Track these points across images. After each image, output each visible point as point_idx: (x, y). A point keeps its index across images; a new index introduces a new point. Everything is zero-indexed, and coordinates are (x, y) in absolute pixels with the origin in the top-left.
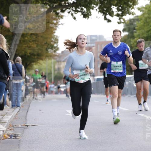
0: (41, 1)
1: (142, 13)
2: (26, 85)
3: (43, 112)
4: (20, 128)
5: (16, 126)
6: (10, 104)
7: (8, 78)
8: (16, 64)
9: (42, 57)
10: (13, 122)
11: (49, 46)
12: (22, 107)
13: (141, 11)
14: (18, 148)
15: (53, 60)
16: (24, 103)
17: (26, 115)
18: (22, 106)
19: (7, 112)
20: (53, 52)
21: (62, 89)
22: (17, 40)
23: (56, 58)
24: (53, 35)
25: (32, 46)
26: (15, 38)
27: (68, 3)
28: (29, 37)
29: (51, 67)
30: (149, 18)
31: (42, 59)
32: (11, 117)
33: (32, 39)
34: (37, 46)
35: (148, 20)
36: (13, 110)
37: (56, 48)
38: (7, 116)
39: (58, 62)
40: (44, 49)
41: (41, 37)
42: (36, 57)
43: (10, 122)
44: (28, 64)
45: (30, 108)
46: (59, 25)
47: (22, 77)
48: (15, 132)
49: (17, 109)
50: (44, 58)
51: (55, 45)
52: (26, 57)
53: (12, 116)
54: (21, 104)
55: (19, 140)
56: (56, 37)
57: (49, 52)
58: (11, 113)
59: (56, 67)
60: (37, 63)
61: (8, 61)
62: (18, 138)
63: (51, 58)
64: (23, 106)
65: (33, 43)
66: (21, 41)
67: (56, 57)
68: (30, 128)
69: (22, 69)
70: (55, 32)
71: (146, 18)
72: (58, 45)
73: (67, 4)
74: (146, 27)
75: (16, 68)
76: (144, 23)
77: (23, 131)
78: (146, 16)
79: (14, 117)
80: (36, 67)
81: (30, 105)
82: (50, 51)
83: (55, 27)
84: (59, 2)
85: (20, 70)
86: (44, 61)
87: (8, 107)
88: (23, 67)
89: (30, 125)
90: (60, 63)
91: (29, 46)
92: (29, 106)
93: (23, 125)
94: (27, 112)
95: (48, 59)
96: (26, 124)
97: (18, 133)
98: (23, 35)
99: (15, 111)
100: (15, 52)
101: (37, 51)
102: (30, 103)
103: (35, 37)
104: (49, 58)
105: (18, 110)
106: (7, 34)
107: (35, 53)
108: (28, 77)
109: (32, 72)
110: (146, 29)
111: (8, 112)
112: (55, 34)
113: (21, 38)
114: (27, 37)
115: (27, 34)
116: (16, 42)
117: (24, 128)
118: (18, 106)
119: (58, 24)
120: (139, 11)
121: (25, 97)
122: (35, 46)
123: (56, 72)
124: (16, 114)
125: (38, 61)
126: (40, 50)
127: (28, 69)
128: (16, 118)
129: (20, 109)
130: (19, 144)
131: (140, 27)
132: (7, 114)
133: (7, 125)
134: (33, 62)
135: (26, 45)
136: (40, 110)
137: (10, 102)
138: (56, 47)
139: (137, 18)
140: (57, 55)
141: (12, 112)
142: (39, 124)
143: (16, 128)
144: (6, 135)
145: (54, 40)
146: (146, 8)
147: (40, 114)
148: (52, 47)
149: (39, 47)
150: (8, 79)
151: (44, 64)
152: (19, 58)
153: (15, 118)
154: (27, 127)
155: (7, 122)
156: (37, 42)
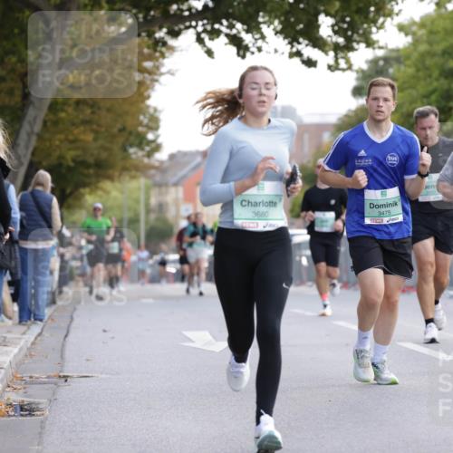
0: (108, 2)
1: (409, 39)
2: (62, 256)
3: (113, 338)
4: (45, 383)
5: (31, 377)
6: (14, 312)
7: (6, 234)
8: (32, 193)
9: (111, 172)
10: (24, 366)
11: (132, 139)
12: (50, 321)
13: (406, 35)
14: (38, 445)
15: (142, 182)
16: (55, 311)
17: (63, 345)
18: (51, 318)
19: (5, 338)
20: (144, 156)
21: (171, 269)
22: (35, 119)
23: (154, 176)
24: (142, 105)
25: (82, 137)
26: (31, 113)
27: (190, 9)
28: (70, 110)
29: (137, 201)
30: (431, 54)
31: (111, 178)
32: (16, 350)
33: (81, 117)
34: (95, 140)
35: (429, 62)
36: (23, 331)
37: (153, 145)
38: (5, 348)
39: (159, 185)
40: (116, 148)
41: (109, 110)
42: (91, 171)
43: (13, 365)
44: (68, 191)
45: (74, 324)
46: (162, 74)
47: (52, 232)
48: (30, 396)
49: (36, 328)
50: (117, 174)
51: (150, 136)
52: (64, 171)
53: (21, 350)
54: (48, 312)
55: (42, 422)
56: (151, 111)
57: (134, 156)
58: (16, 338)
59: (153, 201)
60: (97, 188)
61: (6, 182)
62: (37, 415)
63: (138, 174)
64: (52, 320)
65: (82, 128)
66: (49, 124)
67: (153, 172)
68: (73, 383)
69: (50, 207)
70: (149, 97)
71: (423, 56)
72: (158, 137)
73: (187, 13)
74: (422, 83)
75: (32, 203)
76: (418, 70)
77: (54, 394)
78: (423, 48)
79: (25, 351)
80: (91, 199)
81: (75, 316)
82: (135, 153)
83: (148, 82)
84: (162, 6)
85: (47, 209)
86: (117, 184)
87: (6, 320)
88: (55, 201)
89: (75, 375)
90: (164, 189)
91: (71, 137)
92: (72, 318)
93: (52, 374)
94: (66, 336)
95: (127, 178)
96: (60, 372)
97: (36, 400)
98: (54, 106)
99: (29, 332)
100: (29, 156)
101: (96, 152)
102: (75, 309)
103: (88, 111)
104: (133, 173)
105: (39, 331)
106: (7, 101)
107: (91, 160)
108: (66, 232)
109: (81, 216)
110: (422, 88)
111: (9, 336)
112: (150, 102)
113: (47, 115)
114: (66, 111)
115: (66, 102)
116: (32, 127)
117: (56, 384)
118: (38, 319)
119: (158, 72)
120: (402, 34)
121: (61, 292)
122: (89, 137)
123: (153, 216)
124: (33, 344)
125: (98, 182)
126: (105, 149)
127: (69, 207)
128: (31, 355)
129: (44, 326)
130: (40, 433)
131: (404, 82)
132: (4, 341)
133: (6, 374)
134: (85, 185)
135: (62, 137)
136: (105, 331)
137: (16, 307)
138: (153, 141)
139: (394, 54)
140: (157, 164)
141: (20, 336)
142: (102, 373)
143: (32, 383)
144: (3, 406)
145: (146, 121)
146: (422, 25)
147: (104, 343)
148: (141, 141)
149: (101, 142)
150: (8, 236)
151: (114, 193)
152: (44, 176)
153: (30, 353)
154: (66, 381)
155: (5, 366)
156: (95, 127)
